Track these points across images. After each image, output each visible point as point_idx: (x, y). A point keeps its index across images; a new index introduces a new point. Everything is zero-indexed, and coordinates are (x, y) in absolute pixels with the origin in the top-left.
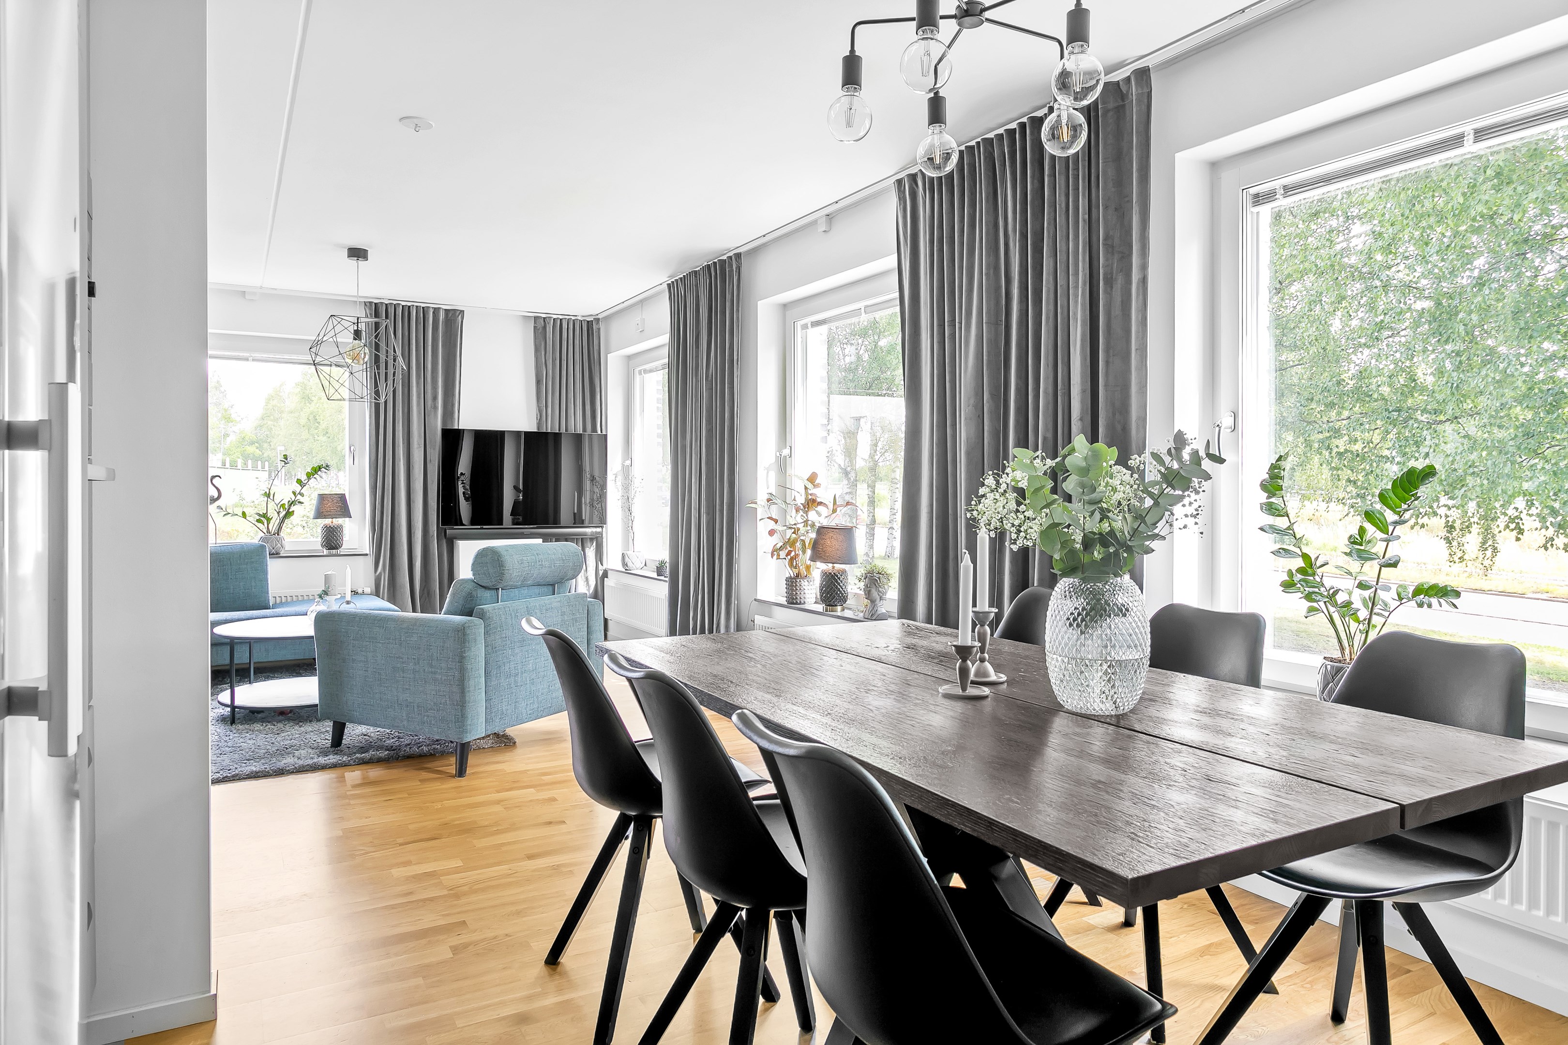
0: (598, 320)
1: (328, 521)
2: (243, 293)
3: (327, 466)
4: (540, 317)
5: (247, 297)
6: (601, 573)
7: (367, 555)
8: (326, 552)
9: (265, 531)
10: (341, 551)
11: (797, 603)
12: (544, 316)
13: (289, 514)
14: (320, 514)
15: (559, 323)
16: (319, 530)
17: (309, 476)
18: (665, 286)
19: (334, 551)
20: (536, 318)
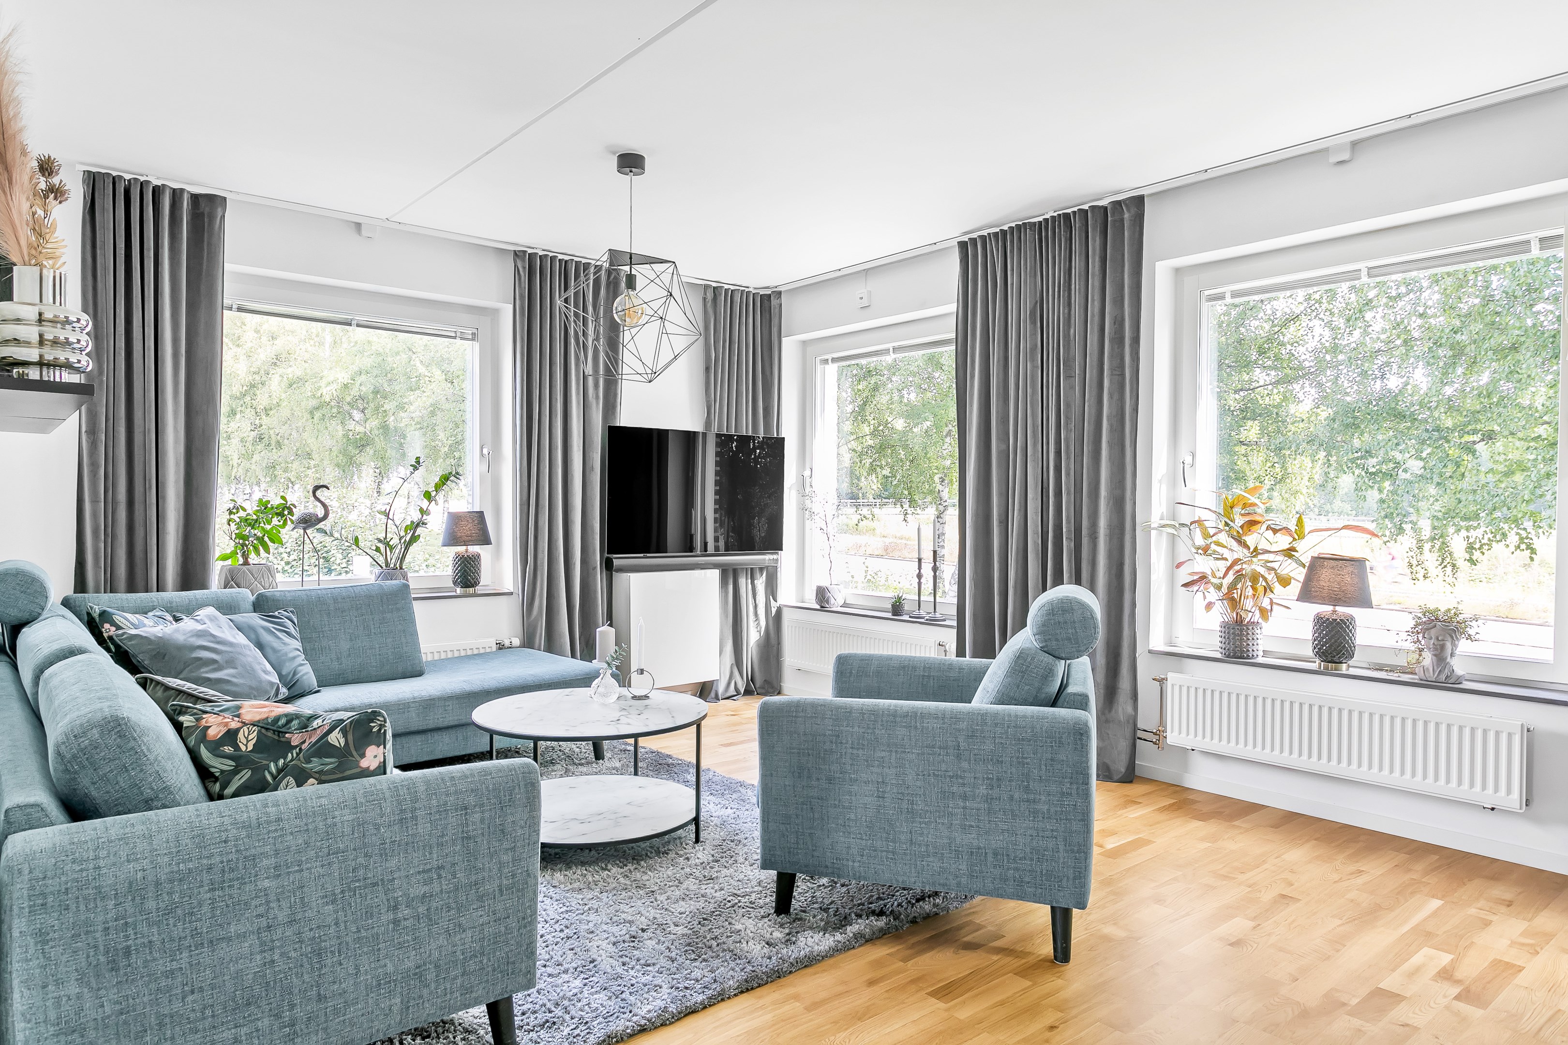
0: (779, 293)
1: (461, 549)
2: (358, 226)
3: (457, 473)
4: (710, 286)
5: (364, 232)
6: (774, 611)
7: (512, 594)
8: (459, 590)
9: (383, 565)
10: (479, 589)
11: (1248, 657)
12: (714, 285)
13: (414, 539)
14: (452, 539)
15: (731, 294)
16: (450, 562)
17: (438, 488)
18: (955, 243)
19: (471, 590)
20: (706, 287)
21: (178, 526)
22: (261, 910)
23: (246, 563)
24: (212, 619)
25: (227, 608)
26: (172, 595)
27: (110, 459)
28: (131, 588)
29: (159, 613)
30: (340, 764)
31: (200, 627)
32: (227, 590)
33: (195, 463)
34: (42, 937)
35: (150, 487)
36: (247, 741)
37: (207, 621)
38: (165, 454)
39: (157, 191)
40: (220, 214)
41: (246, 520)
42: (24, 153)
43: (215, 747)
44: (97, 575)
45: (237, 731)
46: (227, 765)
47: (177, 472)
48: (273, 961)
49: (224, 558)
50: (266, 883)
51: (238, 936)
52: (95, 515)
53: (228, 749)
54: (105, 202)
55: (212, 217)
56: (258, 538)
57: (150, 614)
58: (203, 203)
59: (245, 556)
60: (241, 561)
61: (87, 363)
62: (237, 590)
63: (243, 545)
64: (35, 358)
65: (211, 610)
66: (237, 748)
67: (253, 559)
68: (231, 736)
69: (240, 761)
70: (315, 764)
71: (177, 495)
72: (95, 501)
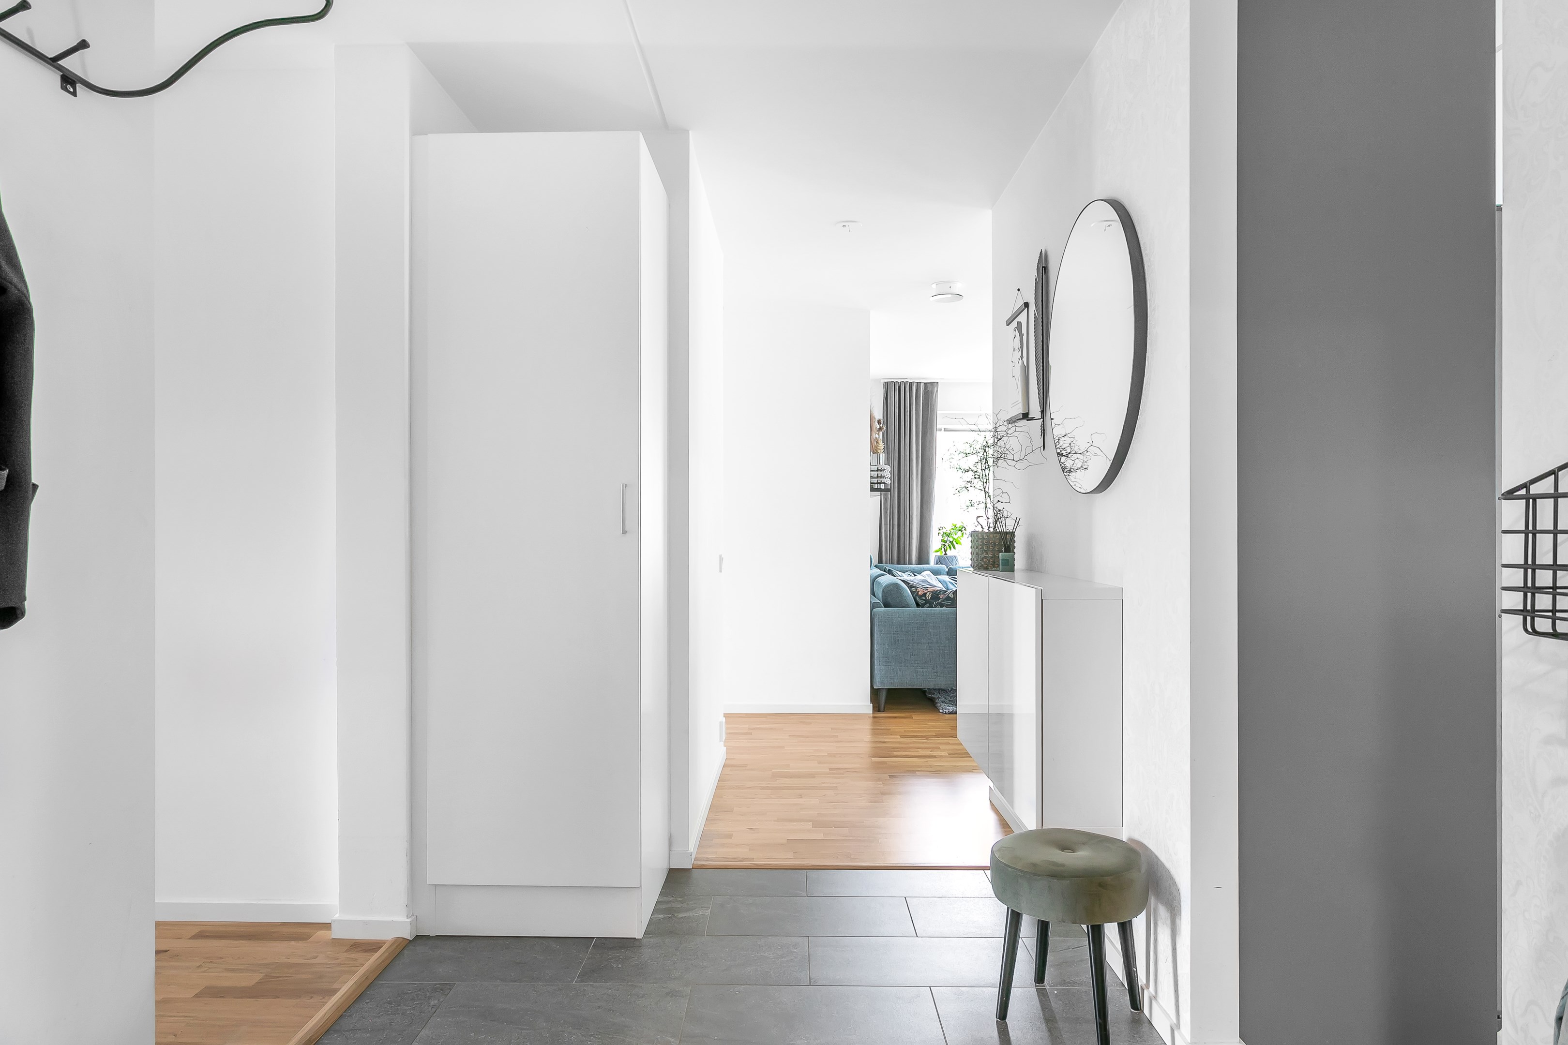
21: (917, 536)
22: (929, 638)
23: (946, 554)
24: (928, 576)
25: (936, 573)
26: (914, 566)
27: (892, 506)
28: (899, 563)
29: (909, 573)
30: (952, 603)
31: (923, 578)
32: (938, 565)
33: (924, 506)
34: (880, 631)
35: (907, 518)
36: (929, 596)
37: (926, 576)
38: (912, 502)
39: (911, 384)
40: (936, 390)
41: (946, 533)
42: (875, 419)
43: (920, 597)
44: (886, 557)
45: (926, 593)
46: (923, 602)
47: (917, 511)
48: (932, 653)
49: (937, 552)
50: (931, 630)
51: (923, 643)
52: (886, 531)
53: (924, 598)
54: (891, 394)
55: (932, 393)
56: (950, 542)
57: (906, 573)
58: (929, 386)
59: (945, 551)
60: (944, 553)
61: (888, 481)
62: (941, 565)
63: (944, 545)
64: (876, 482)
65: (928, 572)
66: (926, 598)
67: (949, 553)
68: (925, 594)
69: (927, 601)
70: (945, 603)
71: (917, 522)
72: (886, 524)
